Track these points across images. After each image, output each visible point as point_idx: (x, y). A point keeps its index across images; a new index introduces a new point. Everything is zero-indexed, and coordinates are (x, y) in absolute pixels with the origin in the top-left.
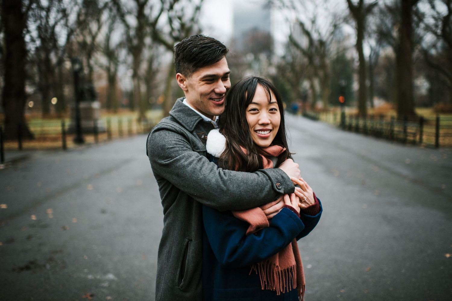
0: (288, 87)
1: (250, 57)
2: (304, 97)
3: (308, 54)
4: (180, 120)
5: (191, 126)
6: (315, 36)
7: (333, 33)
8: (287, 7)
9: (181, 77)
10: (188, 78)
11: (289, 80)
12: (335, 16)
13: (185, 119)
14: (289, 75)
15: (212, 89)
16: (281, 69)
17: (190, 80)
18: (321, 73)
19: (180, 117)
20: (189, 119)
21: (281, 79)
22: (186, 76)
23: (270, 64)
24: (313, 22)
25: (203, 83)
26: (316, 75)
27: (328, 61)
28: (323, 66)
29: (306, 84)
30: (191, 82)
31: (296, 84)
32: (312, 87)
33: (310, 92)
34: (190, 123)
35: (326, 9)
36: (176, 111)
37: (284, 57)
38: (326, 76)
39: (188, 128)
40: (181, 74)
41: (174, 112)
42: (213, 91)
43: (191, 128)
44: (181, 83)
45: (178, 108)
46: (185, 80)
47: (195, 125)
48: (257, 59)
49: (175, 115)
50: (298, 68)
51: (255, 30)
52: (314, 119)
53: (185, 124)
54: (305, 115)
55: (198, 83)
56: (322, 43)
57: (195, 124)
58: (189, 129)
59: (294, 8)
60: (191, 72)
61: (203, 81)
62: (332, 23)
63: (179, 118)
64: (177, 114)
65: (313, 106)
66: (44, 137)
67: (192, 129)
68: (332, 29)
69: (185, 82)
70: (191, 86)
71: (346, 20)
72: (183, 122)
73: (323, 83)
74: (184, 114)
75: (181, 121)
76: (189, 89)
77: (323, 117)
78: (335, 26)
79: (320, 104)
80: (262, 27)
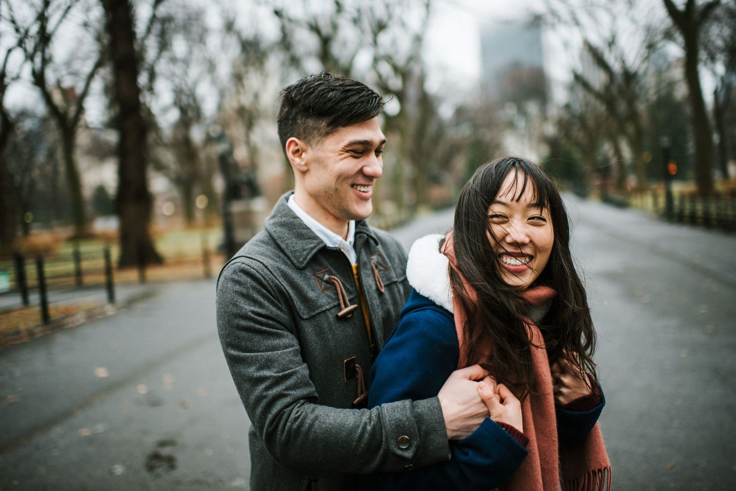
0: (577, 155)
1: (510, 111)
2: (604, 171)
3: (607, 97)
4: (282, 242)
5: (301, 259)
6: (616, 67)
7: (647, 58)
8: (566, 23)
9: (297, 144)
10: (314, 146)
11: (578, 144)
12: (649, 29)
13: (292, 243)
14: (578, 134)
15: (359, 167)
16: (564, 125)
17: (319, 150)
18: (631, 129)
19: (283, 238)
20: (299, 245)
21: (563, 141)
22: (308, 143)
23: (544, 118)
24: (612, 43)
25: (347, 154)
26: (622, 131)
27: (641, 107)
28: (633, 116)
29: (607, 148)
30: (321, 154)
31: (590, 148)
32: (618, 152)
33: (614, 161)
34: (300, 252)
35: (633, 21)
36: (277, 223)
37: (567, 107)
38: (639, 132)
39: (295, 262)
40: (299, 139)
41: (273, 224)
42: (361, 172)
43: (302, 263)
44: (295, 157)
45: (281, 217)
46: (304, 151)
47: (308, 257)
48: (522, 112)
49: (275, 232)
50: (591, 123)
51: (516, 66)
52: (622, 205)
53: (291, 252)
54: (606, 200)
55: (337, 154)
56: (629, 77)
57: (310, 256)
58: (298, 264)
59: (577, 23)
60: (320, 135)
61: (347, 151)
62: (644, 41)
63: (280, 238)
64: (279, 229)
65: (621, 184)
66: (180, 261)
67: (303, 265)
68: (644, 51)
69: (304, 155)
70: (319, 161)
71: (668, 35)
72: (287, 247)
73: (636, 145)
74: (291, 232)
75: (283, 246)
76: (313, 168)
77: (636, 201)
78: (651, 46)
79: (632, 181)
80: (527, 58)
